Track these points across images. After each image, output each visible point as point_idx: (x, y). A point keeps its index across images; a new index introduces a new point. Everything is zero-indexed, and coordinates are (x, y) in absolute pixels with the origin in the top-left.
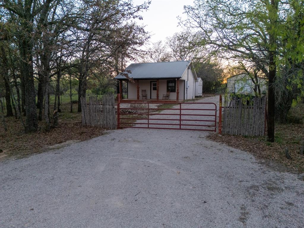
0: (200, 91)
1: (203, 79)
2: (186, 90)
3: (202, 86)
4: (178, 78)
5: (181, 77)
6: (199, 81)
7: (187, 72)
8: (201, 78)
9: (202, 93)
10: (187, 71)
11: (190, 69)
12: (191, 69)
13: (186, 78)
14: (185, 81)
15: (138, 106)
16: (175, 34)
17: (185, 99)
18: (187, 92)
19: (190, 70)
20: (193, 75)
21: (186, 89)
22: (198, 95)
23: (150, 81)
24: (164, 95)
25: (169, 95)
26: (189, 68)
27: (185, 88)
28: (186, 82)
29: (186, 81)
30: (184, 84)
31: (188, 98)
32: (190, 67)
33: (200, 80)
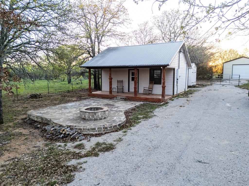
0: (193, 80)
1: (197, 65)
2: (175, 82)
3: (196, 73)
4: (165, 66)
5: (168, 65)
6: (193, 67)
7: (177, 57)
8: (195, 63)
9: (195, 81)
10: (178, 55)
11: (182, 53)
12: (184, 53)
13: (176, 66)
14: (174, 69)
15: (91, 117)
16: (164, 12)
17: (175, 93)
18: (177, 83)
19: (182, 55)
20: (186, 60)
21: (176, 80)
22: (191, 85)
23: (127, 69)
24: (145, 89)
25: (152, 89)
26: (180, 51)
27: (175, 78)
28: (176, 71)
29: (176, 69)
30: (173, 73)
31: (178, 91)
32: (182, 50)
33: (193, 65)
